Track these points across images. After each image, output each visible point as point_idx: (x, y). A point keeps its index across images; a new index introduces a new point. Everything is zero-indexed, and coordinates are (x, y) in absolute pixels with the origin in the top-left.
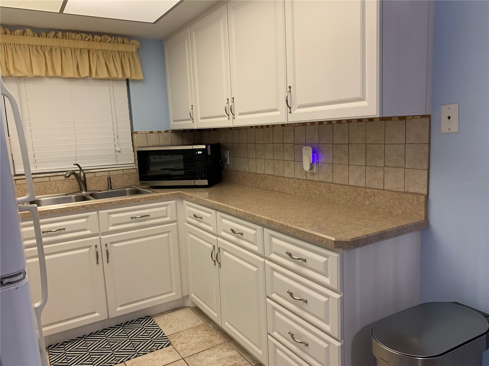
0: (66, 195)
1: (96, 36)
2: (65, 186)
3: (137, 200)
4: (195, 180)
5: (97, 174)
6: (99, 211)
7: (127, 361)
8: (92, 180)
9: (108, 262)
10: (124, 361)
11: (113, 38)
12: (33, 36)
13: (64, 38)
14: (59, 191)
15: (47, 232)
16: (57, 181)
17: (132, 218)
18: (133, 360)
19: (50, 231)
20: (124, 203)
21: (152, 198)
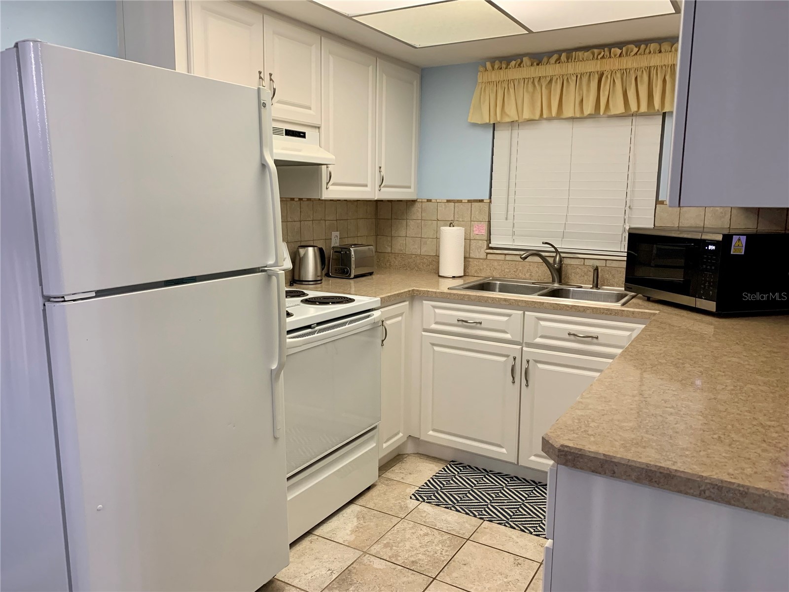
0: (533, 283)
1: (613, 50)
2: (540, 272)
3: (582, 309)
4: (696, 297)
5: (587, 262)
6: (526, 312)
7: (488, 522)
8: (578, 270)
9: (527, 386)
10: (485, 519)
11: (643, 46)
12: (531, 65)
13: (570, 60)
14: (532, 276)
15: (463, 321)
16: (532, 263)
17: (569, 334)
18: (494, 525)
19: (466, 322)
20: (560, 309)
21: (606, 312)
